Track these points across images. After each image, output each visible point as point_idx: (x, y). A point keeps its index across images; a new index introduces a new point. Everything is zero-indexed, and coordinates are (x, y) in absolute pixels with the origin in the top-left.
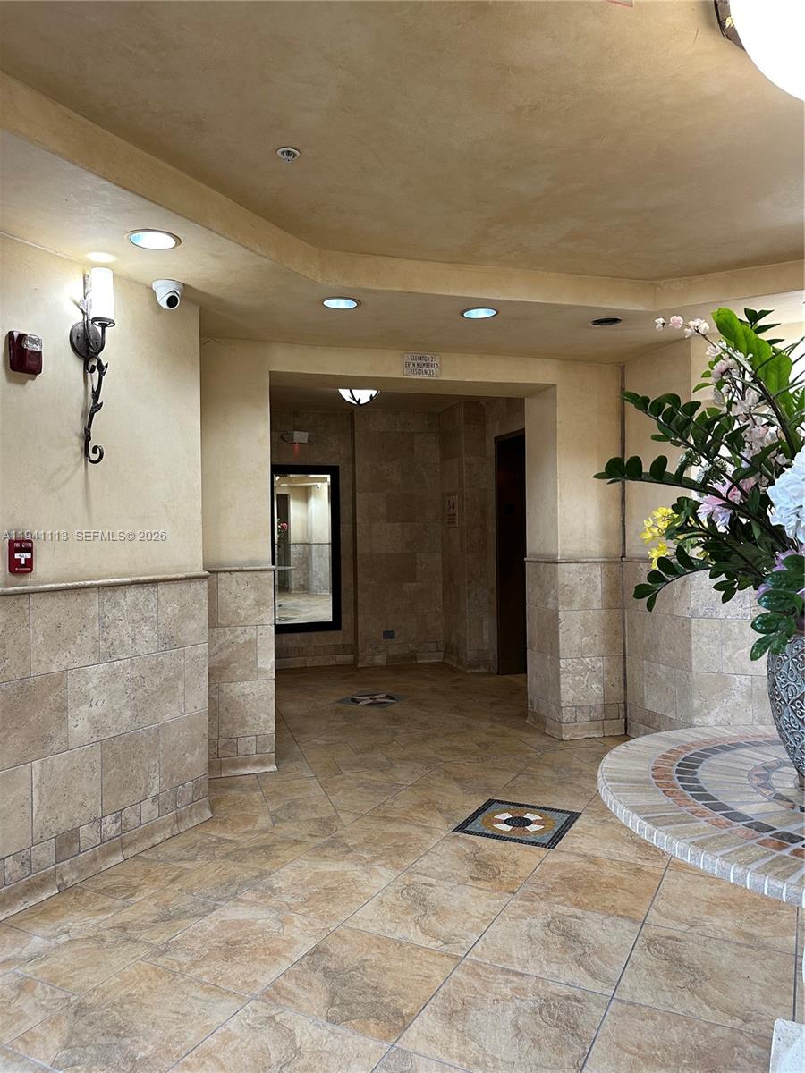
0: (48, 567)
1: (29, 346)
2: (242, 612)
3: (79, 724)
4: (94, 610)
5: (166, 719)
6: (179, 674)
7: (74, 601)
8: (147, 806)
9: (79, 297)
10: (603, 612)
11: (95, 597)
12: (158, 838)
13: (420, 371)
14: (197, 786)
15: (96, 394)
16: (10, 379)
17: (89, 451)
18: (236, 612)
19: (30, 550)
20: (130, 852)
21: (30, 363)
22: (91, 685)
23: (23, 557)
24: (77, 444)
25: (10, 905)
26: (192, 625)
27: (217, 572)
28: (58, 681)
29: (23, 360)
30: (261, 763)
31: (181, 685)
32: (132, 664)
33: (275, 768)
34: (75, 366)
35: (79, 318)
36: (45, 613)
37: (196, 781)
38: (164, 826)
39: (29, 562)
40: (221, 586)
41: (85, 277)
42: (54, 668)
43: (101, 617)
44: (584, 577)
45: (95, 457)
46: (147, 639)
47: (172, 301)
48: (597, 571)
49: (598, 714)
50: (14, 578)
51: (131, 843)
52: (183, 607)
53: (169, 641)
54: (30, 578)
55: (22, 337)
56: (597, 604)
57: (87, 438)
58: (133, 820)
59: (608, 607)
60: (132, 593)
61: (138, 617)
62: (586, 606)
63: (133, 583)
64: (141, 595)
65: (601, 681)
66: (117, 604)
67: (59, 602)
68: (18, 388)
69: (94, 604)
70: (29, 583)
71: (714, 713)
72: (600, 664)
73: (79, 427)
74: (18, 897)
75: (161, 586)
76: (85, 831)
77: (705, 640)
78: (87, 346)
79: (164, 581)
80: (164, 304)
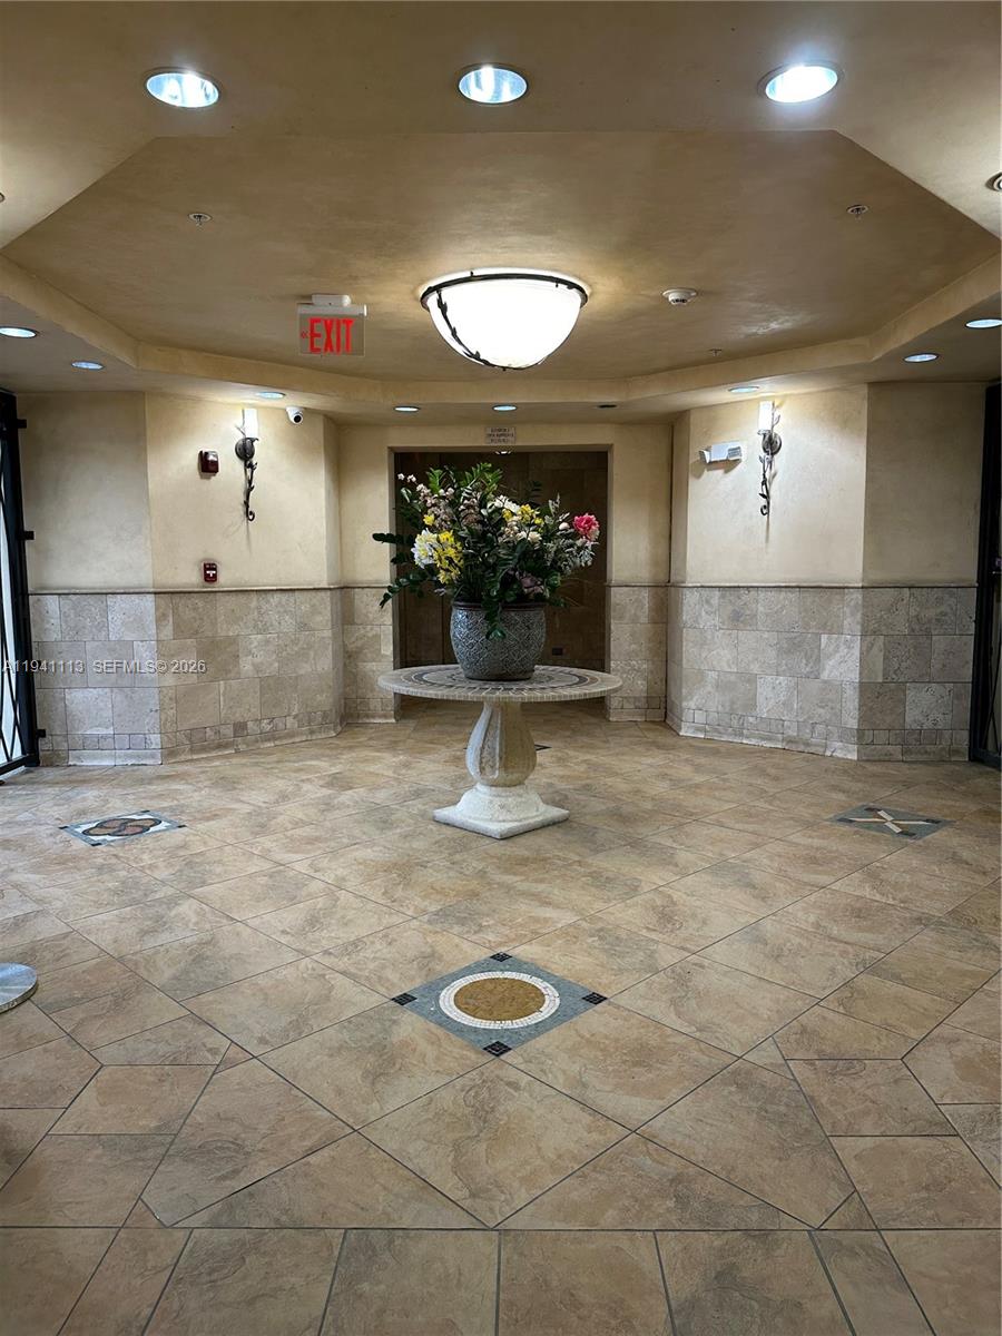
0: (225, 579)
1: (211, 458)
2: (371, 616)
3: (246, 665)
4: (254, 604)
5: (302, 672)
6: (310, 647)
7: (242, 599)
8: (290, 720)
9: (240, 424)
10: (649, 626)
11: (254, 597)
12: (297, 740)
13: (499, 441)
14: (325, 716)
15: (250, 482)
16: (202, 477)
17: (249, 515)
18: (366, 616)
19: (215, 569)
20: (277, 743)
21: (212, 468)
22: (253, 646)
23: (211, 573)
24: (242, 510)
25: (209, 752)
26: (319, 618)
27: (354, 588)
28: (233, 641)
29: (208, 466)
30: (385, 717)
31: (312, 653)
32: (278, 637)
33: (394, 721)
34: (239, 465)
35: (241, 437)
36: (224, 605)
37: (325, 712)
38: (302, 734)
39: (215, 576)
40: (356, 597)
41: (243, 411)
42: (231, 634)
43: (259, 608)
44: (633, 598)
45: (251, 517)
46: (288, 624)
47: (297, 419)
48: (645, 595)
49: (643, 703)
50: (207, 584)
51: (280, 738)
52: (313, 606)
53: (303, 626)
54: (215, 584)
55: (207, 453)
56: (644, 619)
57: (246, 504)
58: (281, 726)
59: (654, 622)
60: (277, 597)
61: (282, 610)
62: (635, 620)
63: (277, 590)
64: (284, 597)
65: (646, 679)
66: (268, 602)
67: (233, 598)
68: (205, 481)
69: (254, 601)
70: (215, 587)
71: (695, 699)
72: (645, 666)
73: (243, 499)
74: (213, 749)
75: (297, 593)
76: (250, 724)
77: (691, 644)
78: (245, 452)
79: (298, 590)
80: (292, 419)
